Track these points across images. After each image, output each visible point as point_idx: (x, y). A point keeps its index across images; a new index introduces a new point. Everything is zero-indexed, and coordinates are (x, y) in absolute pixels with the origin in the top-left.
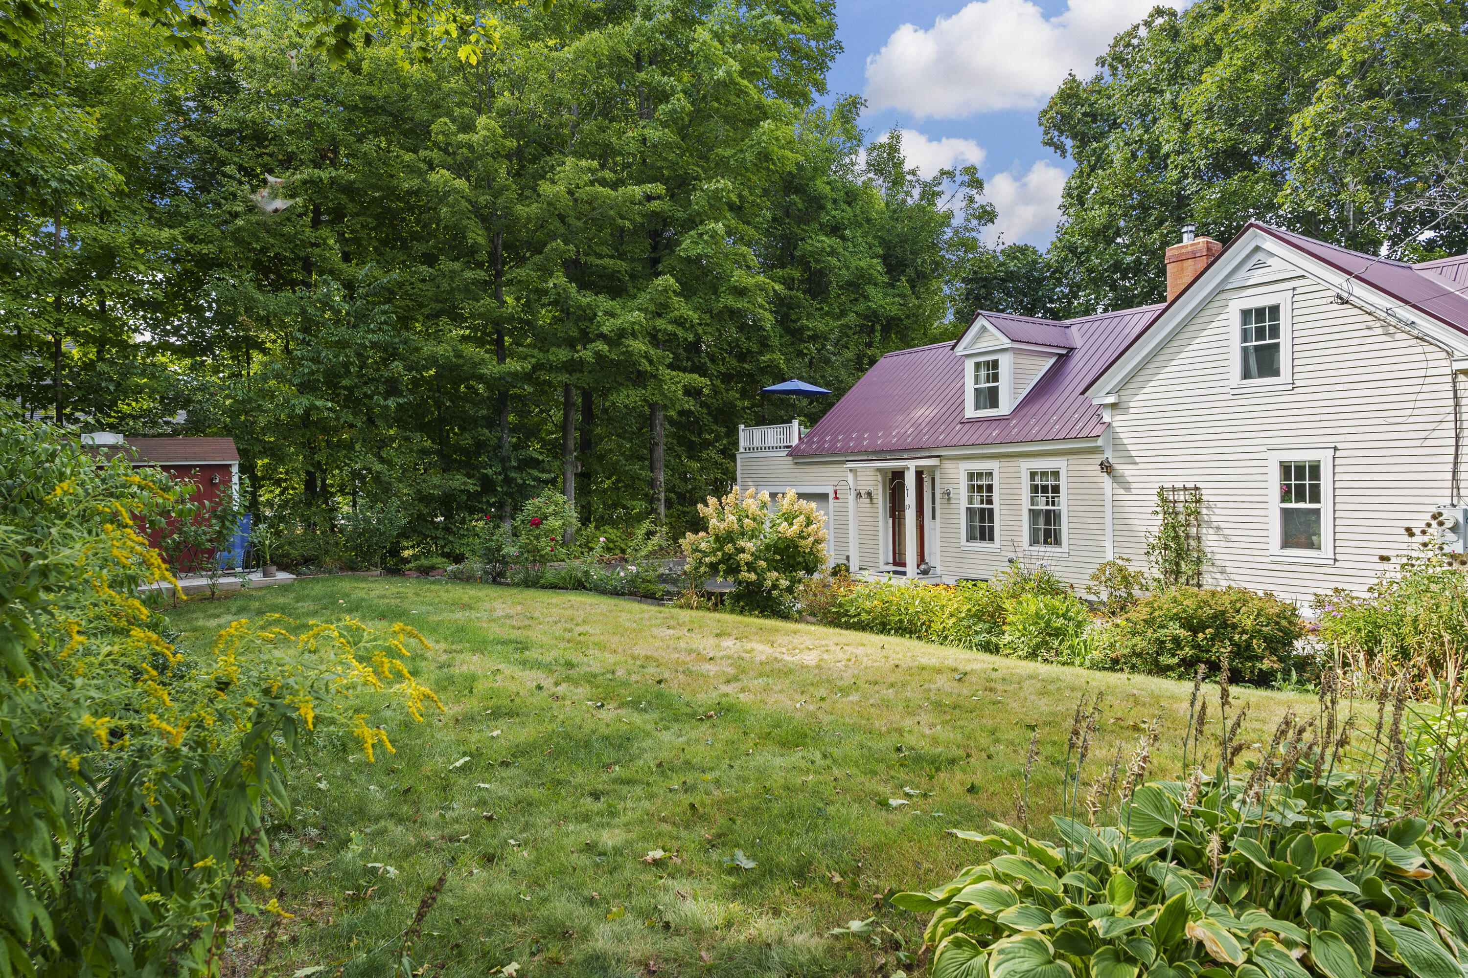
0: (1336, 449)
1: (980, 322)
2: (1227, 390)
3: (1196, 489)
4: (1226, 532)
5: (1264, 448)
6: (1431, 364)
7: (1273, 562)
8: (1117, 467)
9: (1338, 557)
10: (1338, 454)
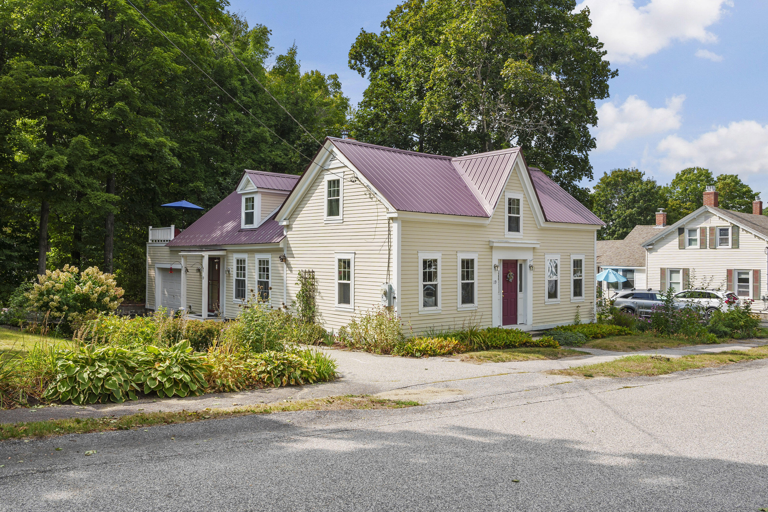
0: (355, 254)
1: (247, 177)
2: (322, 221)
3: (313, 272)
4: (322, 295)
5: (333, 252)
6: (379, 214)
7: (336, 311)
8: (289, 259)
9: (356, 308)
10: (357, 256)
